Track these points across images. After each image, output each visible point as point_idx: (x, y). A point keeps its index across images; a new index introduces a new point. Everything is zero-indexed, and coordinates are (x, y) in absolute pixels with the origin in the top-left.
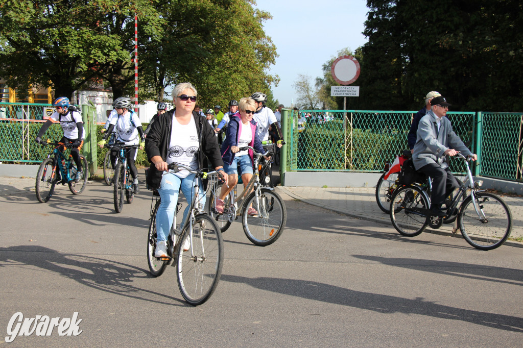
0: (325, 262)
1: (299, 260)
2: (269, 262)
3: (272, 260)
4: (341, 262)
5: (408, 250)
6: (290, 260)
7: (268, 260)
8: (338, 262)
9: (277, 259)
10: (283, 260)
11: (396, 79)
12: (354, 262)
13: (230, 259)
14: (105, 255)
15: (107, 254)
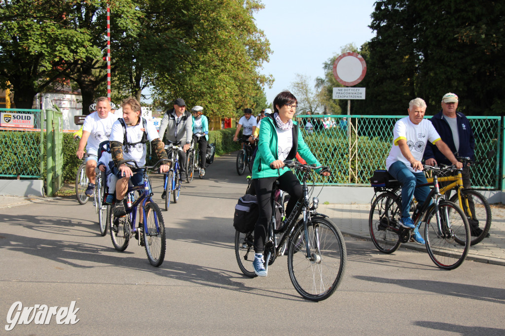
4: (344, 290)
11: (408, 79)
14: (72, 283)
15: (74, 283)
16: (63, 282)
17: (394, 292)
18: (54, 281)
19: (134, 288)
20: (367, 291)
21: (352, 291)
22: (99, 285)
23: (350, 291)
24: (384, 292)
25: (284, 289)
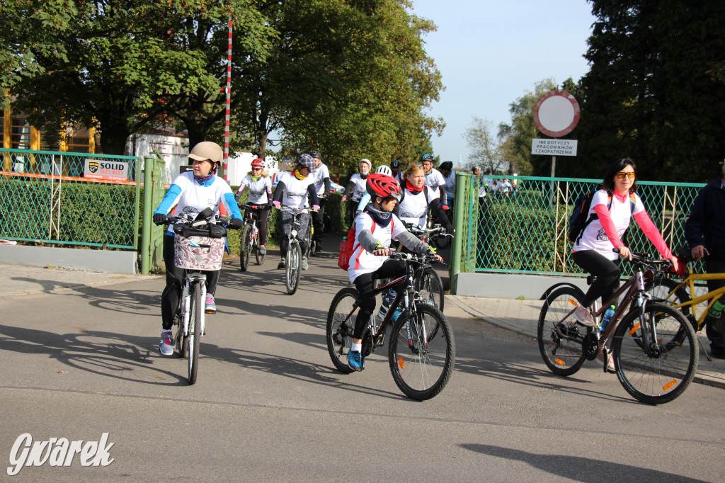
0: (534, 427)
1: (490, 423)
2: (440, 423)
3: (446, 420)
4: (559, 429)
5: (668, 412)
6: (475, 421)
7: (439, 419)
8: (554, 428)
9: (454, 418)
10: (463, 421)
12: (581, 430)
13: (377, 415)
14: (177, 400)
15: (180, 400)
16: (165, 399)
17: (630, 435)
18: (152, 395)
19: (263, 411)
20: (591, 431)
21: (571, 429)
22: (214, 405)
23: (567, 429)
24: (616, 433)
25: (471, 422)
